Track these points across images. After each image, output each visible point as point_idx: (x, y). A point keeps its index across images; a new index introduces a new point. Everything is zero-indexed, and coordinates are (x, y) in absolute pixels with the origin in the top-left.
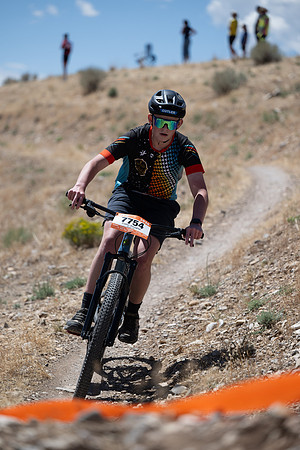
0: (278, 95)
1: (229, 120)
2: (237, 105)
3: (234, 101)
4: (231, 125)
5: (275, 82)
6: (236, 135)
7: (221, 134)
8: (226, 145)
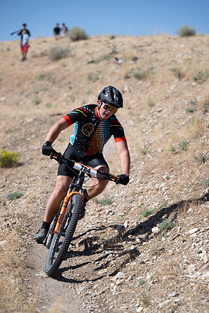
0: (92, 62)
1: (64, 78)
2: (67, 68)
3: (65, 66)
4: (66, 81)
5: (87, 53)
6: (71, 88)
7: (60, 87)
8: (65, 95)
